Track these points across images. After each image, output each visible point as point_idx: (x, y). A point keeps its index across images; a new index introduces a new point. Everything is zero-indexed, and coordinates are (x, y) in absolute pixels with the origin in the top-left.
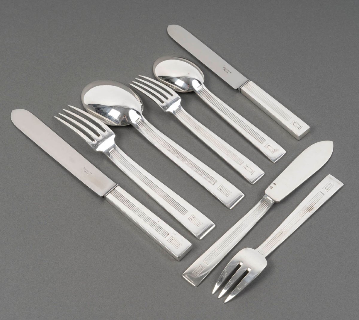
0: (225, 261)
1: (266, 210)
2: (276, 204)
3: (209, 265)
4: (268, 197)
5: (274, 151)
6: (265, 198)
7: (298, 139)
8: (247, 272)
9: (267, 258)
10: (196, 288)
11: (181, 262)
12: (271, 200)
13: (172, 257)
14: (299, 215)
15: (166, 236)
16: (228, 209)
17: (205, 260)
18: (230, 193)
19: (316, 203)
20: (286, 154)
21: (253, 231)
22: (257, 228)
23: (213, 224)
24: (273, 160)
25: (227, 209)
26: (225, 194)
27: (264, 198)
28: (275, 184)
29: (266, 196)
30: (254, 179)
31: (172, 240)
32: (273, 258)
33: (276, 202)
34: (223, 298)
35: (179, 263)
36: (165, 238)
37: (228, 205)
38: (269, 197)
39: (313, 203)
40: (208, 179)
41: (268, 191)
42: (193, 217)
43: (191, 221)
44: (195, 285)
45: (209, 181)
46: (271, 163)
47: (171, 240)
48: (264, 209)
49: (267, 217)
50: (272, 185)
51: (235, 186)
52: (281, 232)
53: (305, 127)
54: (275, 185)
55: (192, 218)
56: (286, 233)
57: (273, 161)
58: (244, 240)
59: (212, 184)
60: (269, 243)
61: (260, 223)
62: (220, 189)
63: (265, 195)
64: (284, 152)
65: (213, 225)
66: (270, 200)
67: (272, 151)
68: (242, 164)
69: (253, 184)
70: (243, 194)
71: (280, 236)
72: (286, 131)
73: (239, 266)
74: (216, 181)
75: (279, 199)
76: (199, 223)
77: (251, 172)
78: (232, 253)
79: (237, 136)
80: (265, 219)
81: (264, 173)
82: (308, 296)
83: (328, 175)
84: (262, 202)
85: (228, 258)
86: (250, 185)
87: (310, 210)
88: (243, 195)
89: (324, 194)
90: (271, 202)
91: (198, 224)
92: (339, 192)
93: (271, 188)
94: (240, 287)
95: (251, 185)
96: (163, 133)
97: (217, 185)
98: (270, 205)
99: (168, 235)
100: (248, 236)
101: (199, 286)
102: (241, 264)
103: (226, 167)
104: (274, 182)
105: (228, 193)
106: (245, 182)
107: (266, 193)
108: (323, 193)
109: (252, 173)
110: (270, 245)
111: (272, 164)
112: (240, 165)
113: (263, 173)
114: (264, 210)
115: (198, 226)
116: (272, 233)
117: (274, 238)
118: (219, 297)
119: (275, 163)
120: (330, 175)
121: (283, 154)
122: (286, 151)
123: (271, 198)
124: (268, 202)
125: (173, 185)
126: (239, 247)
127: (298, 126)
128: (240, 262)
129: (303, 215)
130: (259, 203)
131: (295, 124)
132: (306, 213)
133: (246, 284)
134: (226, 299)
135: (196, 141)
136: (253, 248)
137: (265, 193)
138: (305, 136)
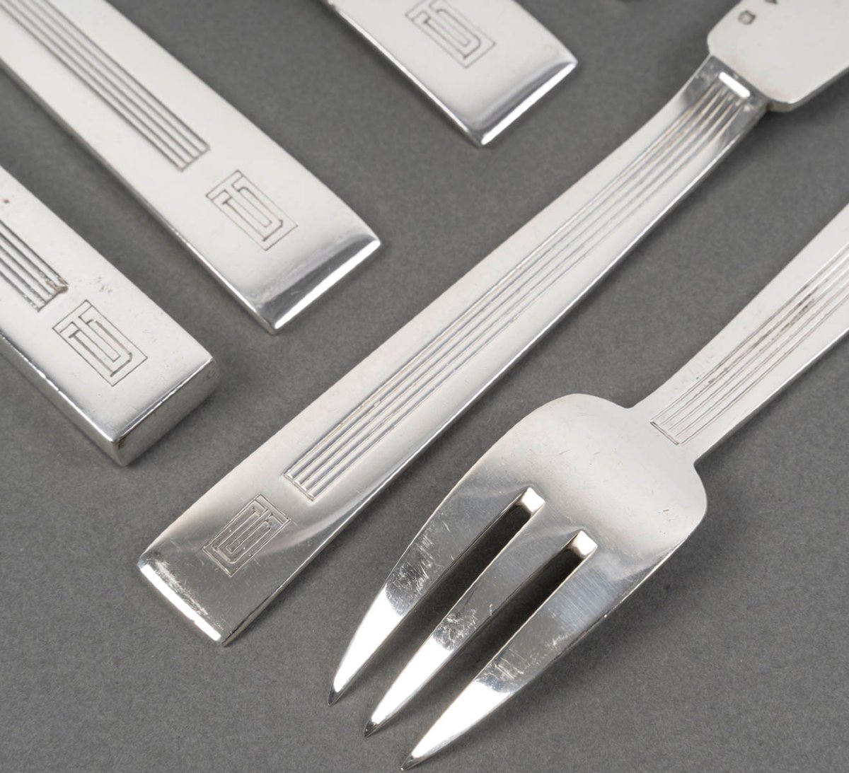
0: (427, 476)
2: (772, 119)
3: (318, 499)
4: (724, 77)
6: (709, 78)
8: (567, 561)
9: (707, 466)
10: (222, 650)
11: (138, 473)
12: (744, 93)
13: (80, 437)
15: (48, 297)
17: (296, 469)
18: (486, 44)
21: (620, 287)
22: (647, 266)
23: (369, 232)
25: (461, 142)
26: (453, 51)
27: (703, 79)
29: (715, 71)
33: (775, 108)
34: (399, 728)
35: (125, 481)
36: (39, 309)
38: (731, 73)
41: (724, 39)
42: (243, 183)
43: (225, 207)
44: (215, 635)
48: (702, 147)
51: (521, 3)
52: (799, 299)
54: (775, 3)
58: (563, 344)
60: (722, 366)
63: (707, 62)
65: (366, 241)
66: (737, 97)
70: (568, 55)
71: (792, 323)
73: (518, 516)
75: (792, 90)
76: (276, 224)
78: (476, 423)
80: (700, 213)
84: (690, 101)
85: (446, 457)
86: (613, 2)
88: (568, 61)
90: (747, 108)
91: (266, 232)
93: (747, 18)
94: (516, 662)
95: (622, 6)
99: (64, 290)
101: (245, 641)
102: (532, 501)
105: (474, 43)
107: (713, 51)
110: (727, 383)
114: (701, 157)
115: (265, 239)
117: (757, 340)
123: (740, 80)
124: (727, 104)
126: (523, 383)
128: (524, 491)
133: (556, 645)
134: (418, 737)
136: (613, 399)
137: (708, 52)
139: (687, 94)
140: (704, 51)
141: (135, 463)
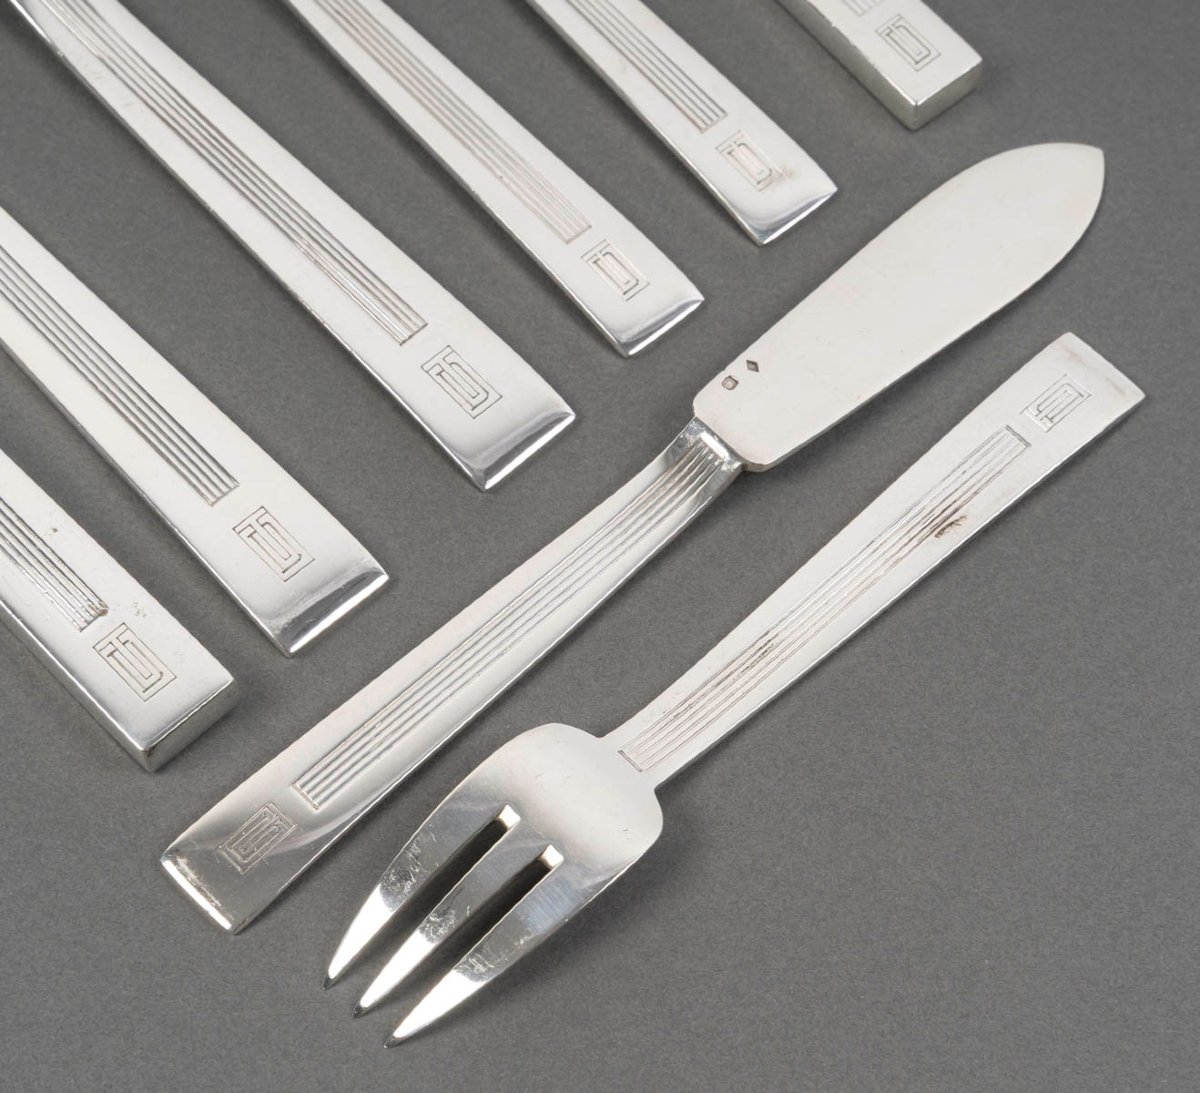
0: (420, 791)
1: (688, 514)
2: (748, 478)
3: (322, 808)
4: (705, 437)
5: (770, 179)
6: (692, 439)
7: (911, 121)
8: (537, 870)
9: (666, 792)
10: (233, 938)
11: (163, 778)
12: (723, 453)
13: (113, 744)
14: (874, 557)
15: (90, 619)
16: (475, 485)
17: (302, 782)
18: (493, 397)
19: (982, 493)
20: (834, 199)
23: (377, 565)
24: (755, 229)
25: (467, 486)
26: (463, 402)
27: (685, 439)
28: (753, 366)
29: (696, 433)
30: (636, 330)
31: (121, 648)
32: (702, 790)
33: (750, 469)
34: (386, 1011)
35: (152, 785)
36: (82, 629)
37: (471, 466)
38: (713, 434)
39: (959, 493)
40: (376, 306)
41: (709, 402)
42: (266, 518)
43: (250, 541)
44: (226, 925)
45: (377, 320)
46: (746, 243)
47: (118, 644)
48: (681, 502)
49: (692, 548)
50: (737, 368)
51: (528, 358)
52: (761, 643)
53: (956, 59)
54: (757, 370)
55: (256, 527)
56: (787, 652)
57: (756, 236)
59: (392, 335)
60: (687, 702)
61: (648, 582)
62: (437, 369)
63: (692, 425)
64: (823, 187)
65: (376, 574)
66: (716, 457)
67: (759, 178)
68: (578, 235)
69: (630, 357)
70: (568, 409)
71: (752, 665)
72: (849, 73)
73: (496, 830)
74: (421, 324)
75: (767, 452)
76: (295, 557)
77: (626, 288)
78: (466, 744)
79: (570, 80)
80: (679, 560)
81: (702, 298)
82: (883, 1035)
83: (1060, 334)
84: (668, 464)
85: (438, 775)
86: (613, 359)
87: (940, 529)
88: (568, 415)
89: (1028, 445)
90: (725, 468)
91: (286, 564)
92: (1117, 438)
93: (730, 384)
94: (487, 957)
95: (621, 363)
96: (155, 28)
97: (423, 347)
98: (717, 485)
99: (104, 613)
100: (572, 654)
101: (252, 930)
102: (509, 817)
103: (491, 251)
104: (751, 353)
105: (482, 396)
106: (588, 342)
107: (698, 413)
108: (1022, 439)
109: (630, 291)
110: (690, 719)
111: (752, 247)
112: (568, 242)
113: (696, 296)
114: (679, 512)
115: (285, 571)
116: (712, 645)
117: (719, 680)
118: (367, 1001)
119: (767, 244)
120: (1069, 339)
121: (817, 201)
122: (836, 183)
123: (721, 441)
124: (706, 464)
125: (173, 328)
126: (507, 712)
127: (913, 46)
128: (502, 808)
129: (901, 554)
130: (654, 467)
131: (898, 35)
132: (914, 542)
133: (523, 944)
135: (336, 91)
136: (589, 731)
137: (692, 415)
138: (948, 106)
139: (666, 457)
140: (688, 414)
141: (162, 769)
